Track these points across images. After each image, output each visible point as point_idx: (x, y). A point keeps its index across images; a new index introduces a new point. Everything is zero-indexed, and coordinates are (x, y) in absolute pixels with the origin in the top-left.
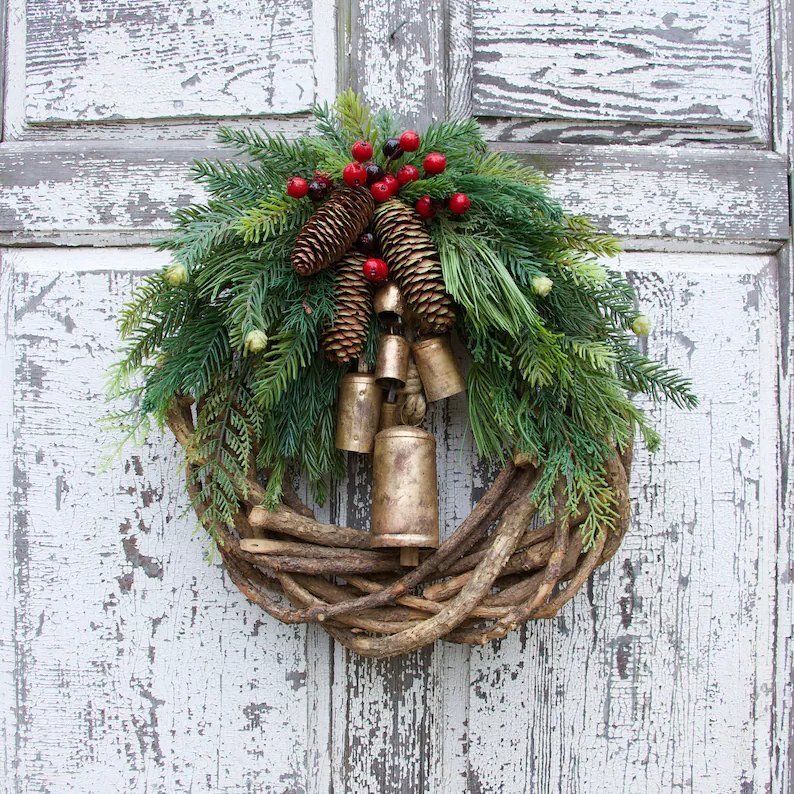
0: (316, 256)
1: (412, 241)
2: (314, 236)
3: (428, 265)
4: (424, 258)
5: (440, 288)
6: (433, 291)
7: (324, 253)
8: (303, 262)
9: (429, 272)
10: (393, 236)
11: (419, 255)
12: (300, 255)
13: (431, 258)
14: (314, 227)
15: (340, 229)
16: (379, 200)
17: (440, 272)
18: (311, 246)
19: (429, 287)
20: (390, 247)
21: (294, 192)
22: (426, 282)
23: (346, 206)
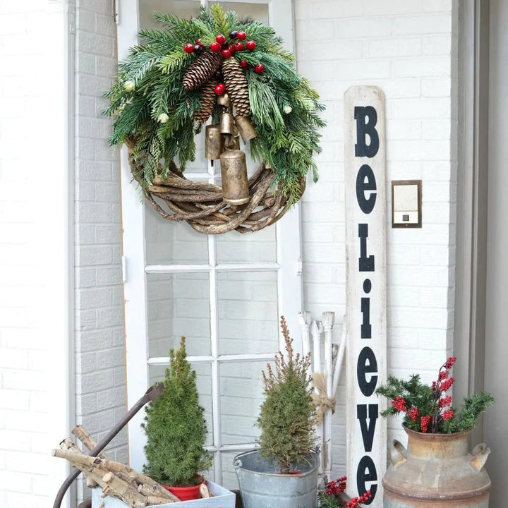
0: (194, 84)
1: (237, 79)
2: (194, 74)
3: (243, 90)
4: (241, 88)
5: (247, 102)
6: (244, 103)
7: (198, 83)
8: (187, 85)
9: (243, 95)
10: (230, 76)
11: (240, 86)
12: (187, 82)
13: (245, 88)
14: (195, 70)
15: (206, 71)
16: (225, 57)
17: (248, 95)
18: (193, 79)
19: (242, 101)
20: (227, 80)
21: (188, 50)
22: (241, 98)
23: (210, 60)
